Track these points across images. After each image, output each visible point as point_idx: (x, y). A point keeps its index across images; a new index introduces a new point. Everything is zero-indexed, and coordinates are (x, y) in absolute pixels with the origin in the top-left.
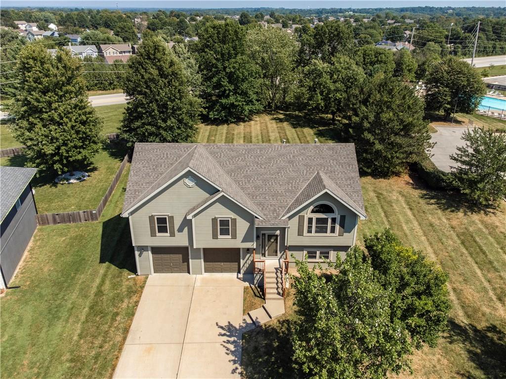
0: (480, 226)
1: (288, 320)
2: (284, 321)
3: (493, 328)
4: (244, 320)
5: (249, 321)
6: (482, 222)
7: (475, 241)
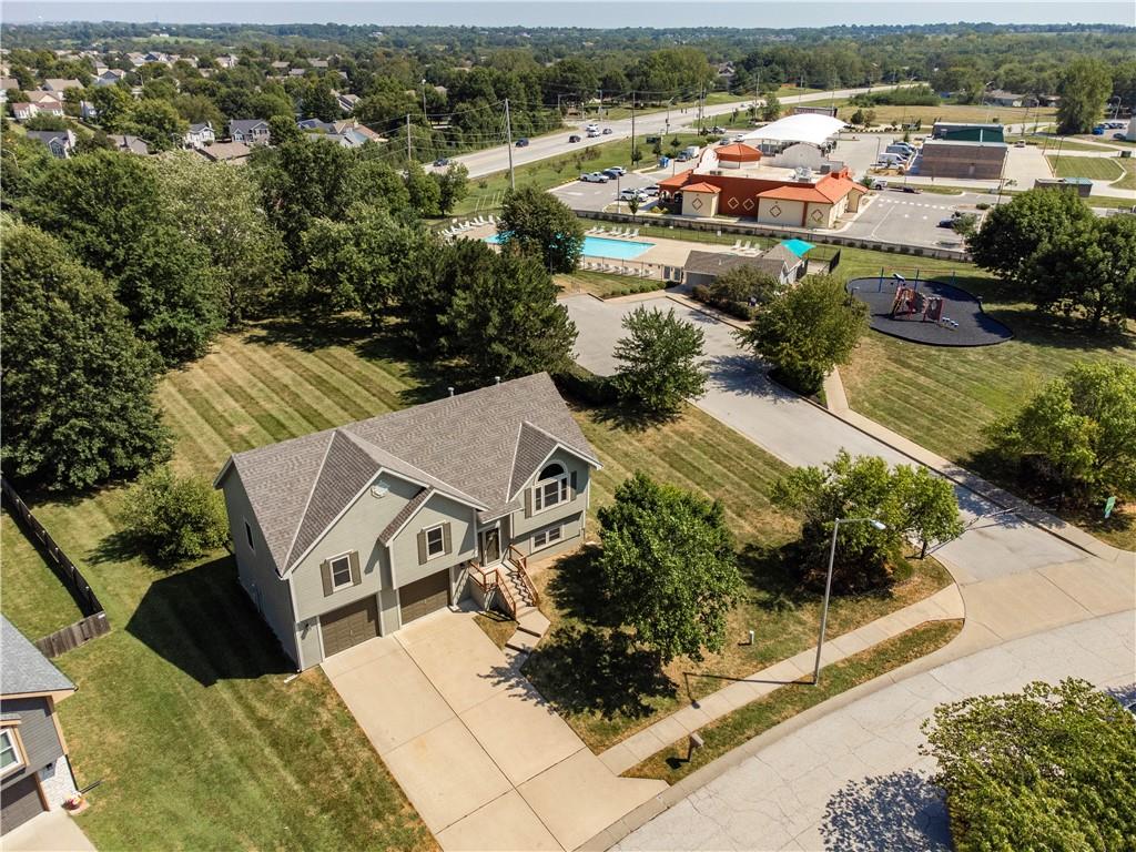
0: (677, 438)
1: (561, 629)
2: (558, 633)
3: (750, 548)
4: (507, 655)
5: (515, 653)
6: (676, 432)
7: (683, 459)
